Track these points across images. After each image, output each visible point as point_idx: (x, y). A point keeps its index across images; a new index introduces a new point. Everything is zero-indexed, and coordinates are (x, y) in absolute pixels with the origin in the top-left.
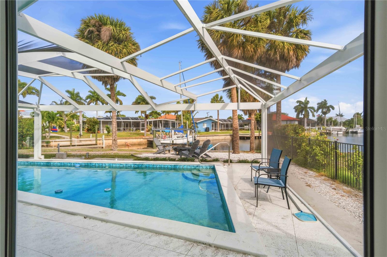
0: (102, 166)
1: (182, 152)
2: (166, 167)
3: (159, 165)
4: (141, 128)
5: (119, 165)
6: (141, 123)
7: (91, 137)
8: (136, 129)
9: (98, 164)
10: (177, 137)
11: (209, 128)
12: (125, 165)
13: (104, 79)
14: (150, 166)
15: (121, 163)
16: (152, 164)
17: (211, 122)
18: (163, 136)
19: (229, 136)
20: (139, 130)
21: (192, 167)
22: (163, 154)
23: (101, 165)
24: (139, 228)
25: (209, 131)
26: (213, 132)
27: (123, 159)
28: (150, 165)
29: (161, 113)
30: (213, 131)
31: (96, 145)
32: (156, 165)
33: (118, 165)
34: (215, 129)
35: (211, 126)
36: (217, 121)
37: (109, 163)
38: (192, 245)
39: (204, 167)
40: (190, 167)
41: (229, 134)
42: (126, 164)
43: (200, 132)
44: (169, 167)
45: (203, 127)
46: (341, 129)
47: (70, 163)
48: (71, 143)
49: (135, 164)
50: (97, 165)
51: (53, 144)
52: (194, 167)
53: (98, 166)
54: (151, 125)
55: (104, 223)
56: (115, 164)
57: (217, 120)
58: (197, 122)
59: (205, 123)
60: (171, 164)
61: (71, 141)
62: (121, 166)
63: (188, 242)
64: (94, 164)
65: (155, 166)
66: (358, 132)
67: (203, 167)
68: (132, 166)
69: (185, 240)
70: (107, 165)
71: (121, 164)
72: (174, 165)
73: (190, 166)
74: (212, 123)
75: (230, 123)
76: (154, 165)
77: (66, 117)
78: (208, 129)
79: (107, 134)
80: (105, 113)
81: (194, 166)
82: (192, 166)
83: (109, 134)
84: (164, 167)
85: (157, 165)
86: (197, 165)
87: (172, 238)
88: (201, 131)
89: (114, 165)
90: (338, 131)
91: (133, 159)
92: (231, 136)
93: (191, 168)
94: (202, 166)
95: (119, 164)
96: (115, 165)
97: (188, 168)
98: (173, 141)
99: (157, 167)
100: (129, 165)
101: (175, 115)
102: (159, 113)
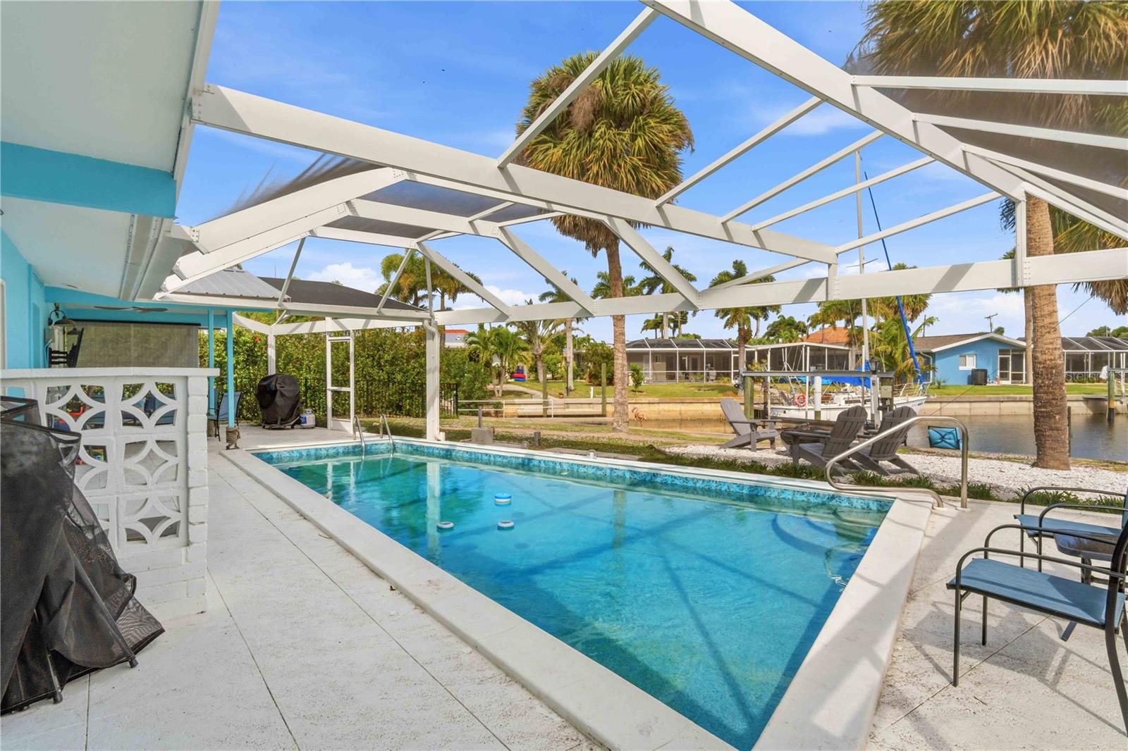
0: (554, 468)
1: (802, 445)
2: (723, 489)
3: (704, 480)
4: (733, 371)
5: (594, 470)
6: (733, 356)
7: (592, 396)
8: (718, 376)
10: (846, 402)
11: (985, 371)
12: (608, 472)
13: (588, 233)
14: (677, 482)
15: (597, 465)
16: (681, 475)
17: (997, 348)
18: (797, 396)
19: (1082, 404)
20: (726, 379)
21: (812, 499)
22: (750, 449)
24: (476, 647)
25: (986, 382)
26: (1004, 386)
27: (615, 455)
28: (675, 477)
29: (807, 324)
30: (1008, 383)
31: (603, 415)
32: (693, 479)
33: (591, 471)
34: (1017, 378)
35: (995, 364)
36: (1024, 344)
37: (571, 462)
38: (578, 742)
39: (858, 504)
40: (805, 499)
41: (1081, 396)
42: (612, 469)
43: (944, 387)
44: (734, 489)
45: (961, 368)
47: (487, 455)
48: (545, 410)
49: (635, 472)
50: (543, 465)
51: (507, 409)
52: (819, 500)
53: (545, 468)
54: (764, 361)
55: (418, 611)
56: (585, 466)
57: (1024, 340)
58: (934, 350)
59: (970, 355)
60: (739, 482)
61: (546, 404)
62: (599, 472)
63: (570, 732)
65: (690, 484)
67: (851, 503)
68: (628, 475)
69: (567, 720)
70: (565, 467)
71: (598, 468)
72: (751, 487)
73: (803, 493)
74: (1002, 352)
75: (1090, 352)
76: (686, 478)
77: (541, 344)
78: (980, 375)
79: (634, 388)
80: (643, 330)
81: (818, 496)
82: (810, 494)
83: (640, 388)
84: (718, 488)
85: (698, 480)
86: (832, 493)
87: (536, 702)
88: (947, 383)
89: (582, 470)
91: (637, 457)
92: (1090, 403)
93: (808, 502)
94: (849, 499)
95: (594, 467)
96: (584, 470)
97: (797, 502)
98: (817, 414)
99: (698, 485)
100: (620, 473)
101: (846, 327)
102: (801, 325)
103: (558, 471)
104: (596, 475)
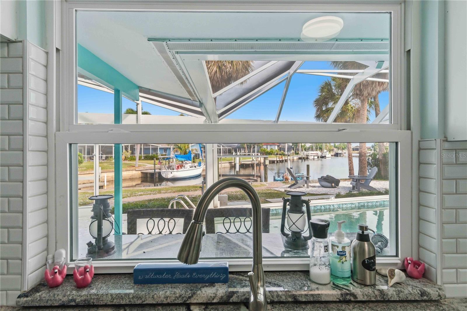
0: (329, 209)
9: (324, 206)
15: (353, 202)
23: (328, 207)
28: (385, 201)
33: (349, 206)
37: (339, 203)
42: (359, 203)
46: (317, 154)
50: (323, 208)
53: (325, 209)
62: (353, 206)
64: (319, 208)
66: (327, 157)
71: (352, 204)
89: (344, 206)
90: (314, 156)
95: (350, 204)
96: (346, 206)
103: (332, 210)
104: (351, 207)
